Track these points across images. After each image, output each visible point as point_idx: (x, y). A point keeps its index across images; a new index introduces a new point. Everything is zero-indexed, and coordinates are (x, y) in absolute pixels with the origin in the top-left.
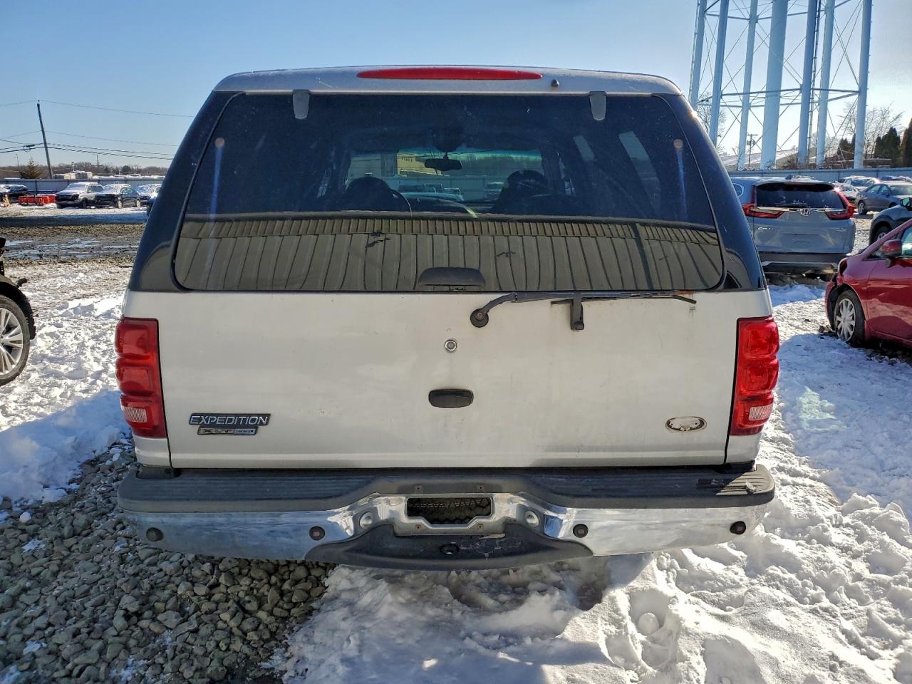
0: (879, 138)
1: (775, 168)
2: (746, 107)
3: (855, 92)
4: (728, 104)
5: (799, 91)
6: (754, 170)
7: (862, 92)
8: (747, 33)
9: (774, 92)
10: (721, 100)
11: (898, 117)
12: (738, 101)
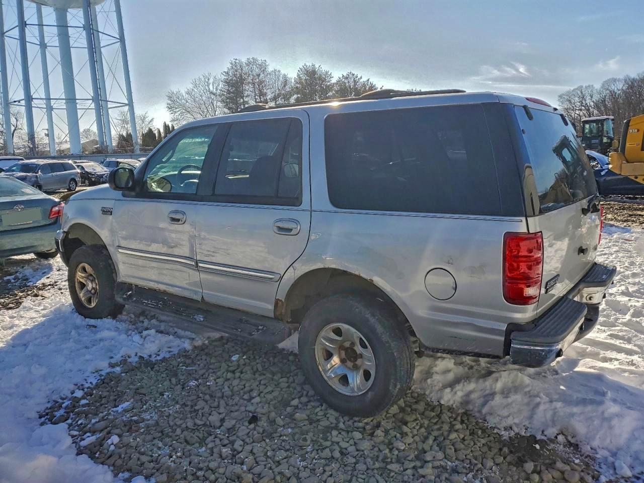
0: (143, 134)
1: (87, 153)
2: (50, 109)
3: (126, 105)
4: (39, 106)
5: (91, 101)
6: (72, 154)
7: (130, 104)
8: (39, 54)
9: (71, 100)
10: (32, 103)
11: (151, 121)
12: (42, 103)
